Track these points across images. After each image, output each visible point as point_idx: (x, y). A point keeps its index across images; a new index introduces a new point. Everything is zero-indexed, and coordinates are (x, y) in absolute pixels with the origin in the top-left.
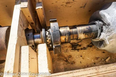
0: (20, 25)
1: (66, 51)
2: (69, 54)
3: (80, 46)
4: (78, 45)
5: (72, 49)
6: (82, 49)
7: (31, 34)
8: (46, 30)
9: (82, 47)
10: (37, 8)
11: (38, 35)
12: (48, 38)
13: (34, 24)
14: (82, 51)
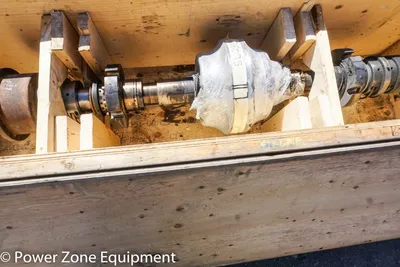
0: (52, 82)
1: (152, 124)
2: (156, 131)
3: (183, 114)
4: (179, 111)
5: (165, 120)
6: (184, 121)
7: (72, 91)
8: (99, 87)
9: (186, 117)
10: (81, 49)
11: (86, 94)
12: (102, 101)
13: (79, 71)
14: (186, 125)
